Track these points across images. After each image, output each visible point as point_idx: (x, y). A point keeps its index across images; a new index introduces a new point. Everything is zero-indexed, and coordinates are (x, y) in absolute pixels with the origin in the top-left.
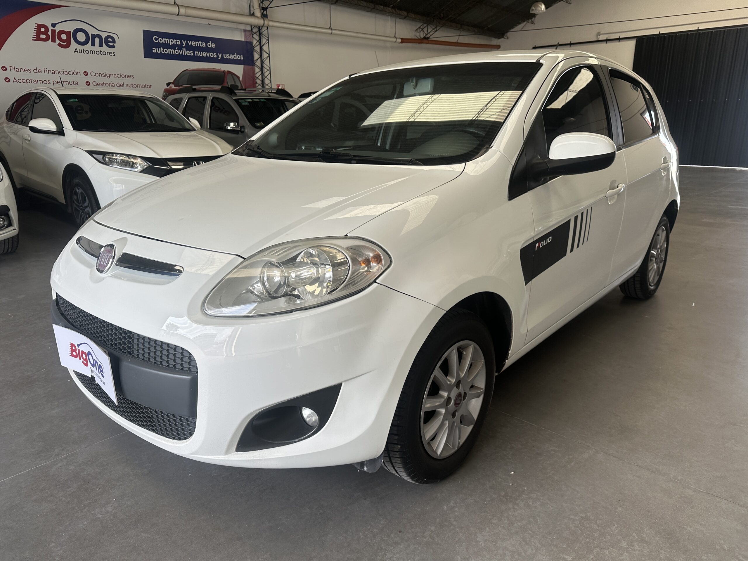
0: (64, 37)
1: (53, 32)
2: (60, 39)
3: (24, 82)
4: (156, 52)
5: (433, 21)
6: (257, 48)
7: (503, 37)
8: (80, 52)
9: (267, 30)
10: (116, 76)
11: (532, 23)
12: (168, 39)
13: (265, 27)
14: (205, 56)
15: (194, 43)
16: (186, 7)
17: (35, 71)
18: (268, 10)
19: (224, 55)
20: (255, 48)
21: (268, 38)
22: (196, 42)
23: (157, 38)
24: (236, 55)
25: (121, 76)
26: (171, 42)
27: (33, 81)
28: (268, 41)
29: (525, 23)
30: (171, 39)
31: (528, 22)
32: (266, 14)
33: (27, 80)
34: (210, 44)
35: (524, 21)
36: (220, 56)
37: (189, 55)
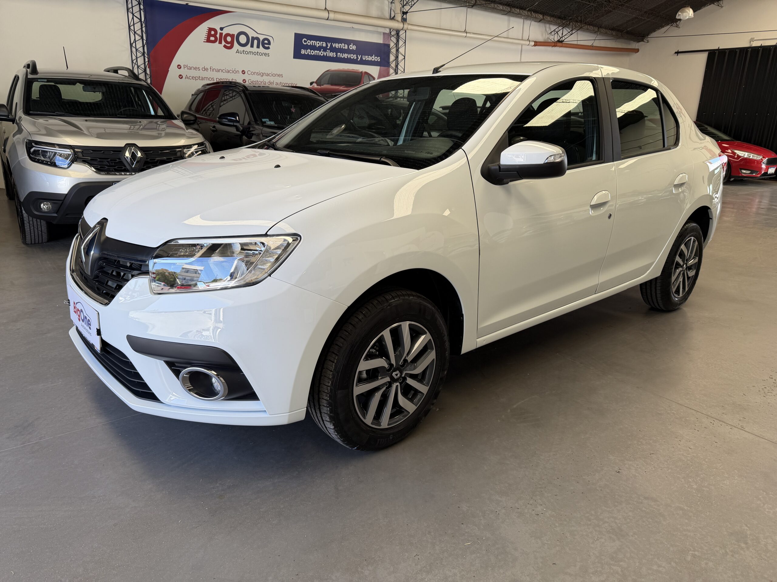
0: (229, 39)
1: (221, 34)
2: (226, 41)
3: (193, 79)
4: (304, 53)
5: (569, 23)
6: (394, 51)
7: (643, 40)
8: (241, 52)
9: (405, 33)
10: (268, 75)
11: (677, 27)
12: (315, 42)
13: (404, 30)
14: (346, 57)
15: (338, 46)
16: (335, 12)
17: (203, 69)
18: (407, 14)
19: (363, 56)
20: (391, 51)
21: (405, 41)
22: (340, 45)
23: (306, 40)
24: (374, 57)
25: (272, 75)
26: (318, 44)
27: (200, 78)
28: (405, 43)
29: (668, 26)
30: (318, 41)
31: (672, 25)
32: (405, 18)
33: (196, 77)
34: (352, 46)
35: (668, 25)
36: (359, 58)
37: (332, 56)
